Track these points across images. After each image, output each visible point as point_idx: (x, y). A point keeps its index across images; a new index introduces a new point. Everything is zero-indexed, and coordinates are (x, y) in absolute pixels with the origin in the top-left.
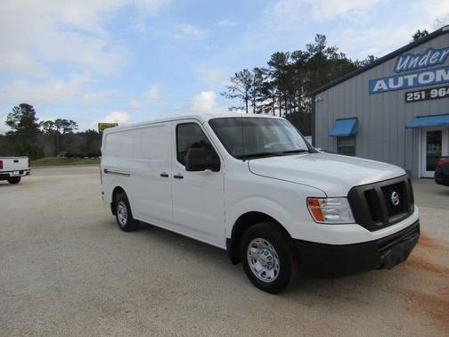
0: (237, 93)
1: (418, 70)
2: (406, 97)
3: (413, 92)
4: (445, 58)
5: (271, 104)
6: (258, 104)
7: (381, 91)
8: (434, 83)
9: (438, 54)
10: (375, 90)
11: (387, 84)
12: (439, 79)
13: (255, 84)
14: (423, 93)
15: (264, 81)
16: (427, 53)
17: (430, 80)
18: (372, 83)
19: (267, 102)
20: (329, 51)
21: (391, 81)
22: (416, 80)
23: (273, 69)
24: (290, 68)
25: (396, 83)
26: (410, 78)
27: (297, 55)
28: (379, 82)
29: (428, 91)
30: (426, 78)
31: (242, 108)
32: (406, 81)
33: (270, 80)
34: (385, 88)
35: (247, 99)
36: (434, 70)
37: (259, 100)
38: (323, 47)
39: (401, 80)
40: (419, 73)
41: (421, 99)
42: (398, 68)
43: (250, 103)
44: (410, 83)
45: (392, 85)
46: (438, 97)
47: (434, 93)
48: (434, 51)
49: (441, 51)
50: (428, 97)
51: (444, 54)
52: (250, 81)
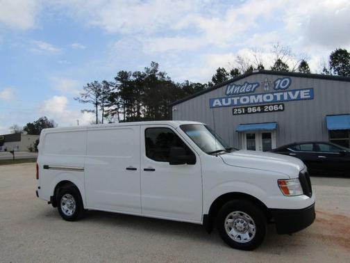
0: (88, 99)
1: (239, 95)
2: (233, 111)
3: (237, 109)
4: (255, 89)
5: (116, 109)
6: (106, 109)
7: (217, 106)
8: (249, 104)
9: (251, 86)
10: (214, 105)
11: (221, 102)
12: (252, 102)
13: (104, 93)
14: (243, 109)
15: (111, 91)
16: (244, 85)
17: (247, 102)
18: (212, 101)
19: (113, 107)
20: (161, 74)
21: (224, 100)
22: (238, 101)
23: (119, 83)
24: (131, 83)
25: (227, 102)
26: (235, 100)
27: (137, 74)
28: (216, 101)
29: (246, 108)
30: (245, 100)
31: (93, 111)
32: (233, 101)
33: (116, 91)
34: (220, 105)
35: (97, 104)
36: (249, 96)
37: (106, 106)
38: (157, 71)
39: (229, 100)
40: (240, 96)
41: (242, 113)
42: (228, 93)
43: (99, 107)
44: (236, 103)
45: (224, 104)
46: (252, 113)
47: (250, 110)
48: (249, 84)
49: (252, 84)
50: (246, 112)
51: (254, 86)
52: (100, 90)
